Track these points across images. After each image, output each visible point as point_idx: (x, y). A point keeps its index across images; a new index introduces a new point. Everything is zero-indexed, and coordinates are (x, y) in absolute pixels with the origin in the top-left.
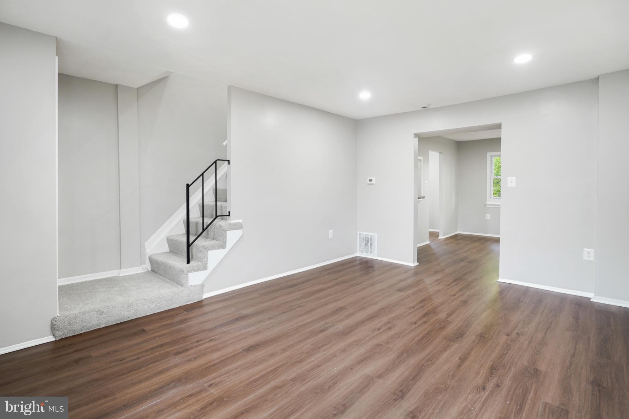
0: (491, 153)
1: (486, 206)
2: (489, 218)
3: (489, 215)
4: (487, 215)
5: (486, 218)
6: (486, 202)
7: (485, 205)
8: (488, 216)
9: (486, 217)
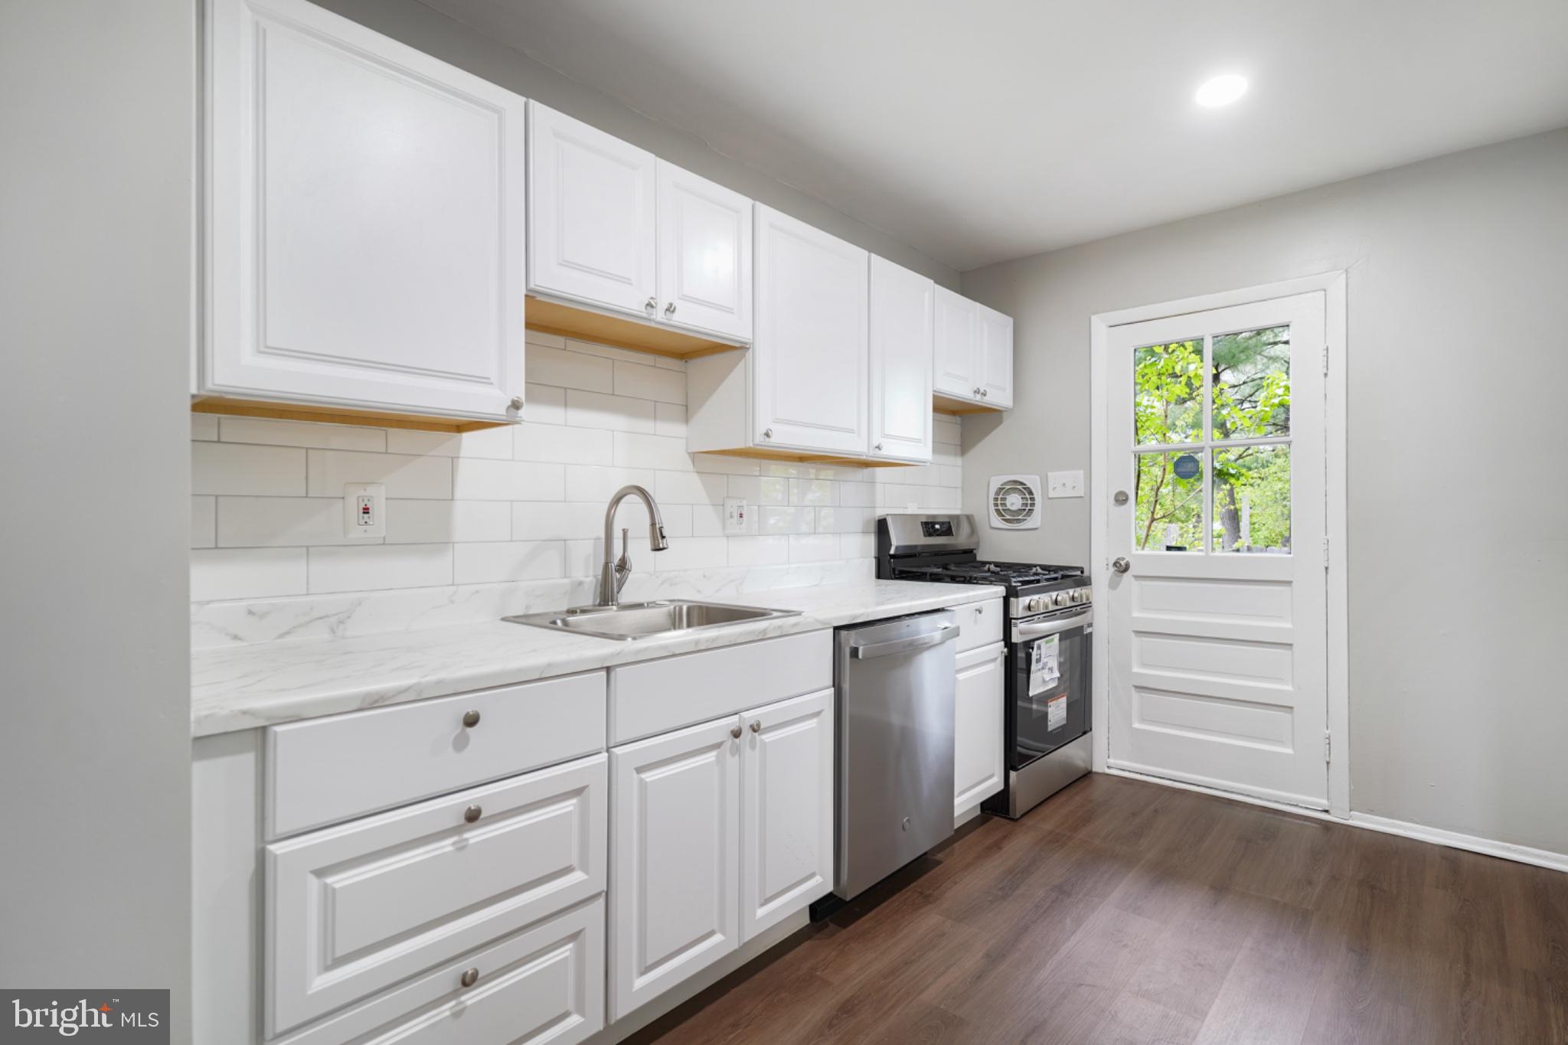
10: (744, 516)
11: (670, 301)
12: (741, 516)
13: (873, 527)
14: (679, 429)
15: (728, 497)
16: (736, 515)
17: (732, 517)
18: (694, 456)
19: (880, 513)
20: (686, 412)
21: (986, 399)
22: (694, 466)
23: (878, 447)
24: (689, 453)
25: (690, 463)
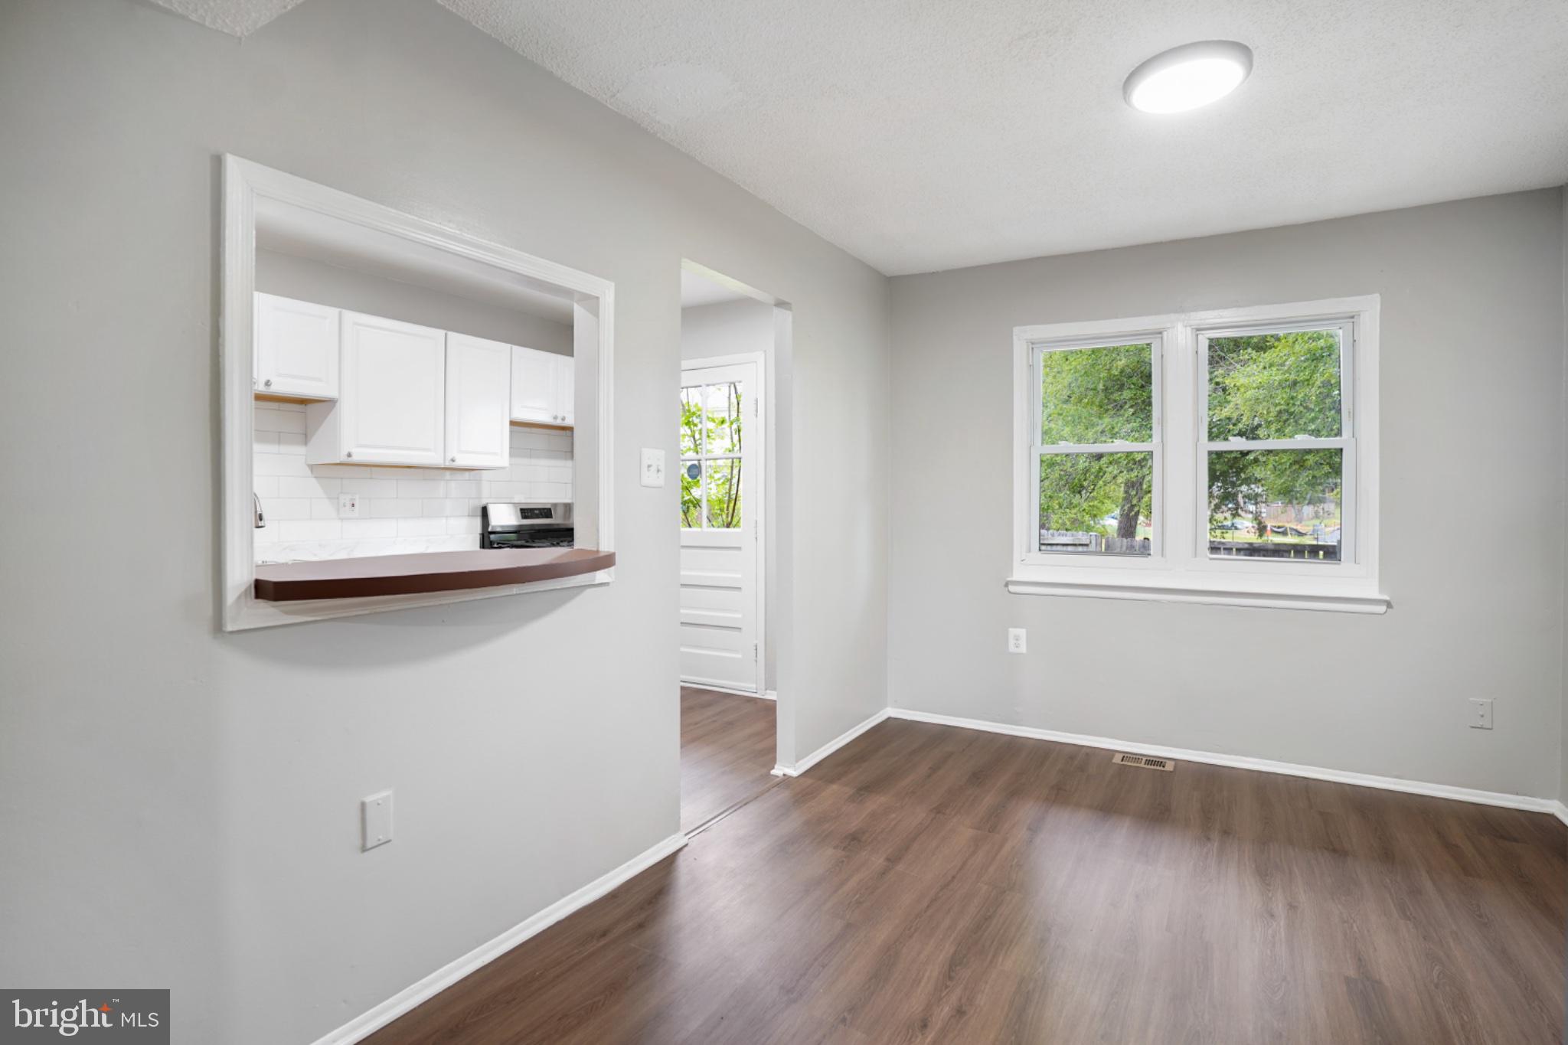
0: (1029, 327)
1: (1012, 588)
2: (1023, 649)
3: (1022, 632)
4: (1013, 631)
5: (1012, 648)
6: (1010, 569)
7: (1007, 585)
8: (1017, 638)
9: (1012, 642)
10: (356, 505)
11: (268, 378)
12: (353, 505)
13: (479, 512)
14: (301, 450)
15: (342, 493)
16: (349, 505)
17: (345, 506)
18: (312, 467)
19: (484, 502)
20: (305, 438)
21: (566, 421)
22: (312, 471)
23: (453, 460)
24: (309, 465)
25: (310, 472)
